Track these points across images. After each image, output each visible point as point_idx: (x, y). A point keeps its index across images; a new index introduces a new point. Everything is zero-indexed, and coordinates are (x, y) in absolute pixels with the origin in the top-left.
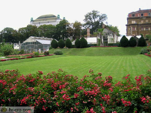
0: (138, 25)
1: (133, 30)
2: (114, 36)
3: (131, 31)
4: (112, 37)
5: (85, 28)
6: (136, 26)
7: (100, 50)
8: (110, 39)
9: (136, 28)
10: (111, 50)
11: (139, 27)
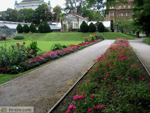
0: (115, 10)
1: (110, 15)
2: (78, 22)
3: (109, 17)
4: (77, 22)
5: (66, 12)
6: (114, 11)
7: (59, 35)
8: (75, 24)
9: (113, 14)
10: (69, 35)
11: (117, 13)
